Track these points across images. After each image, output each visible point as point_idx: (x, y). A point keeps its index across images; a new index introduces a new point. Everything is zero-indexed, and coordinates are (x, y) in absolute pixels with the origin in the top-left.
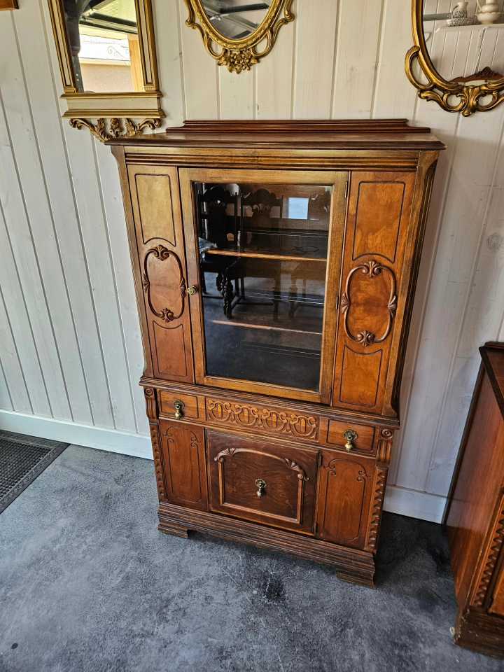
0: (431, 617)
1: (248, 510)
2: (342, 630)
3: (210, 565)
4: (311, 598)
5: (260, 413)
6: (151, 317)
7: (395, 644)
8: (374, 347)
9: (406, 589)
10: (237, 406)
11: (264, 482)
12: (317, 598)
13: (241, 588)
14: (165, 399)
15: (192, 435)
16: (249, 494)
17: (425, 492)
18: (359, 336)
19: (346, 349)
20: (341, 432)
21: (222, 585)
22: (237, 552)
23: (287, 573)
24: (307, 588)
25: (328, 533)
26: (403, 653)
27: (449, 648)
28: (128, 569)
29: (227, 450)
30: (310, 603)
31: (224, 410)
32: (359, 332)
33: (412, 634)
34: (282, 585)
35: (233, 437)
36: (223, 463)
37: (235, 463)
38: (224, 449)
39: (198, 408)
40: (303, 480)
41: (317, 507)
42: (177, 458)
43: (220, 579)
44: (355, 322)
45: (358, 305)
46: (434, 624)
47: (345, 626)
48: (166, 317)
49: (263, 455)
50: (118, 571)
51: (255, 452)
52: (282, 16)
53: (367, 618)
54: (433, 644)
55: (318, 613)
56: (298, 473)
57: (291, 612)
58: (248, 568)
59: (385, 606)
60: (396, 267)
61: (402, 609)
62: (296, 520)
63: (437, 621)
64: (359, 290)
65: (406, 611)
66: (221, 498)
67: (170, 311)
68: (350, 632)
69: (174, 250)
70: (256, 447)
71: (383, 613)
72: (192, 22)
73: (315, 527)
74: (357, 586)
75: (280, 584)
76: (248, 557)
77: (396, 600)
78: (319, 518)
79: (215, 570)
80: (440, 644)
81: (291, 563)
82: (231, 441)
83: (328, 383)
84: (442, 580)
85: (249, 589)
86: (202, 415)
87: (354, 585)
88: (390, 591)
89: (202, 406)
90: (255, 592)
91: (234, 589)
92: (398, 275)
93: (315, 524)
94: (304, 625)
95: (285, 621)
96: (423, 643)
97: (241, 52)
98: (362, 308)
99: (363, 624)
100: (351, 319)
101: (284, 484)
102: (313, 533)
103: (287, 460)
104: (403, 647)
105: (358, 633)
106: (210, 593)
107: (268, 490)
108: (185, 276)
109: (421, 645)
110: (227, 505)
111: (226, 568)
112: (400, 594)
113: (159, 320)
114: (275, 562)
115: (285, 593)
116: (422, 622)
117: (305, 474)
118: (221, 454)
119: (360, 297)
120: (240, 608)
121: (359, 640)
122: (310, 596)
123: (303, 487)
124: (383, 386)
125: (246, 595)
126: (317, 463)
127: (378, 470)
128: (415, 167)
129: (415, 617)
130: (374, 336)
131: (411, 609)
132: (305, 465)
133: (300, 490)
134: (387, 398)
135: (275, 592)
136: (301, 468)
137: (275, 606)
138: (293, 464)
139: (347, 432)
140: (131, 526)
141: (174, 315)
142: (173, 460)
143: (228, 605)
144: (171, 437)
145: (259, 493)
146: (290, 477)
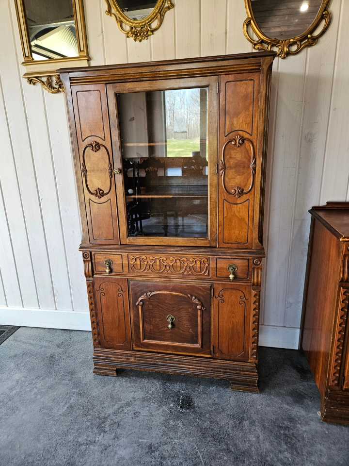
0: (303, 407)
1: (162, 343)
2: (240, 423)
3: (135, 392)
4: (214, 404)
5: (168, 261)
6: (88, 196)
7: (281, 427)
8: (245, 197)
9: (282, 392)
10: (151, 258)
11: (173, 317)
12: (218, 404)
13: (161, 403)
14: (99, 260)
15: (119, 287)
16: (162, 329)
17: (285, 327)
18: (233, 191)
19: (225, 201)
20: (225, 267)
21: (146, 403)
22: (155, 381)
23: (194, 391)
24: (210, 398)
25: (221, 352)
26: (287, 432)
27: (318, 424)
28: (72, 401)
29: (145, 294)
30: (213, 408)
31: (141, 263)
32: (232, 188)
33: (291, 419)
34: (192, 399)
35: (149, 283)
36: (142, 306)
37: (151, 304)
38: (142, 294)
39: (122, 264)
40: (201, 309)
41: (212, 331)
42: (108, 308)
43: (143, 400)
44: (230, 182)
45: (231, 168)
46: (306, 411)
47: (242, 420)
48: (98, 194)
49: (171, 294)
50: (63, 403)
51: (166, 292)
52: (166, 5)
53: (257, 412)
54: (307, 423)
55: (220, 413)
56: (197, 305)
57: (201, 415)
58: (165, 390)
59: (268, 404)
60: (254, 138)
61: (281, 404)
62: (198, 345)
63: (307, 409)
64: (231, 158)
65: (284, 405)
66: (141, 337)
67: (101, 190)
68: (246, 423)
69: (104, 143)
70: (166, 288)
71: (268, 408)
72: (109, 11)
73: (212, 350)
74: (246, 394)
75: (189, 398)
76: (164, 384)
77: (276, 399)
78: (214, 340)
79: (140, 394)
80: (312, 423)
81: (196, 384)
82: (148, 287)
83: (214, 229)
84: (306, 383)
85: (166, 404)
86: (126, 270)
87: (244, 392)
88: (270, 394)
89: (125, 262)
90: (172, 405)
91: (156, 405)
92: (255, 144)
93: (212, 347)
94: (211, 422)
95: (196, 422)
96: (300, 424)
97: (142, 28)
98: (233, 170)
99: (255, 417)
100: (226, 179)
101: (188, 316)
102: (211, 354)
103: (189, 295)
104: (286, 428)
105: (252, 423)
106: (137, 410)
107: (176, 324)
108: (112, 162)
109: (299, 426)
110: (146, 341)
111: (148, 392)
112: (278, 395)
113: (93, 197)
114: (184, 385)
115: (194, 404)
116: (297, 411)
117: (202, 305)
118: (140, 299)
119: (232, 162)
120: (161, 417)
121: (254, 428)
122: (213, 404)
123: (202, 315)
124: (251, 227)
125: (165, 408)
126: (210, 294)
127: (254, 293)
128: (259, 69)
129: (291, 408)
130: (243, 190)
131: (288, 404)
132: (202, 298)
133: (199, 319)
134: (255, 235)
135: (187, 403)
136: (199, 300)
137: (188, 412)
138: (194, 298)
139: (230, 266)
140: (72, 373)
141: (104, 193)
142: (104, 311)
143: (152, 416)
144: (103, 291)
145: (170, 326)
146: (191, 309)
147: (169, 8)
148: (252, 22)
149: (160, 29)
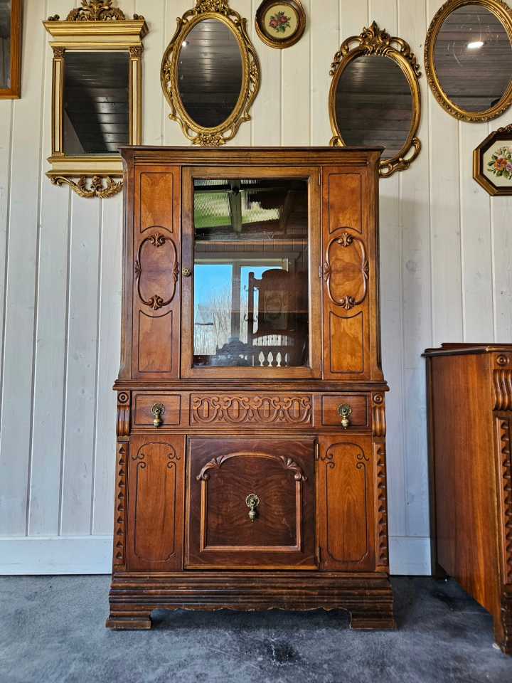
1: (237, 548)
2: (382, 670)
3: (190, 648)
4: (331, 651)
5: (251, 403)
6: (139, 305)
7: (447, 670)
8: (356, 309)
9: (430, 625)
10: (226, 399)
11: (256, 497)
12: (338, 650)
13: (240, 658)
14: (144, 406)
15: (171, 451)
16: (238, 523)
18: (341, 300)
19: (332, 315)
20: (335, 408)
21: (213, 661)
22: (222, 631)
23: (292, 637)
24: (323, 644)
25: (334, 560)
26: (459, 675)
27: (501, 660)
28: (72, 670)
29: (213, 459)
30: (331, 656)
31: (211, 408)
32: (340, 297)
33: (457, 658)
34: (291, 648)
35: (220, 441)
36: (207, 481)
37: (222, 477)
38: (208, 460)
39: (180, 410)
40: (300, 480)
41: (318, 519)
42: (147, 491)
43: (208, 657)
44: (337, 288)
45: (338, 271)
46: (474, 646)
47: (383, 666)
48: (155, 303)
49: (255, 458)
50: (56, 675)
51: (246, 454)
52: (242, 116)
53: (403, 654)
54: (483, 661)
55: (346, 662)
56: (294, 472)
57: (315, 667)
58: (242, 641)
59: (414, 642)
60: (364, 236)
61: (435, 641)
62: (296, 547)
63: (475, 643)
64: (337, 259)
65: (440, 642)
66: (202, 542)
67: (159, 298)
68: (392, 669)
69: (171, 236)
70: (248, 448)
71: (417, 648)
72: (174, 115)
73: (318, 554)
74: (377, 633)
75: (287, 648)
76: (238, 632)
77: (424, 636)
78: (321, 537)
79: (203, 651)
80: (491, 659)
81: (291, 628)
82: (218, 447)
83: (318, 354)
84: (460, 613)
85: (249, 658)
86: (185, 419)
87: (373, 631)
88: (414, 630)
89: (185, 407)
90: (260, 659)
91: (232, 661)
92: (366, 243)
93: (318, 549)
94: (335, 675)
95: (309, 676)
96: (475, 662)
97: (212, 136)
98: (341, 275)
99: (402, 660)
100: (333, 285)
101: (279, 494)
102: (316, 564)
103: (282, 457)
104: (455, 670)
105: (401, 668)
106: (199, 670)
107: (261, 509)
108: (179, 261)
109: (472, 665)
110: (210, 548)
111: (212, 646)
112: (426, 630)
113: (146, 309)
114: (273, 632)
115: (297, 653)
116: (462, 647)
117: (303, 473)
118: (204, 470)
119: (339, 265)
120: (247, 676)
121: (405, 675)
122: (329, 650)
123: (302, 491)
124: (368, 350)
125: (252, 664)
126: (314, 453)
127: (376, 447)
128: (366, 163)
129: (452, 644)
130: (353, 300)
131: (444, 640)
132: (301, 460)
133: (298, 497)
134: (373, 360)
135: (286, 654)
136: (298, 465)
137: (291, 665)
138: (289, 461)
139: (341, 408)
140: (65, 632)
141: (164, 302)
142: (140, 498)
143: (230, 676)
144: (143, 460)
145: (251, 514)
146: (286, 481)
147: (245, 120)
148: (339, 140)
149: (234, 138)
